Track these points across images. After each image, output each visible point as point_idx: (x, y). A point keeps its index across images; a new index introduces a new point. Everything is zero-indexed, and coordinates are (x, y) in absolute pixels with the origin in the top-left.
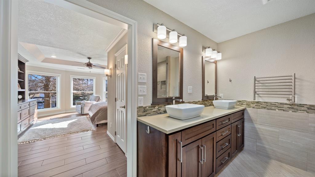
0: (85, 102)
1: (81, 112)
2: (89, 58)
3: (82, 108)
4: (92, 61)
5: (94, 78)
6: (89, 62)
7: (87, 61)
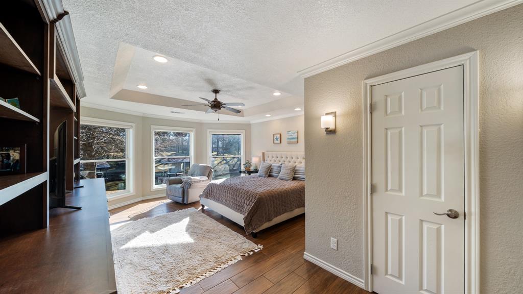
0: (191, 179)
1: (181, 199)
2: (216, 92)
3: (184, 191)
4: (221, 98)
5: (192, 131)
6: (216, 99)
7: (212, 97)
